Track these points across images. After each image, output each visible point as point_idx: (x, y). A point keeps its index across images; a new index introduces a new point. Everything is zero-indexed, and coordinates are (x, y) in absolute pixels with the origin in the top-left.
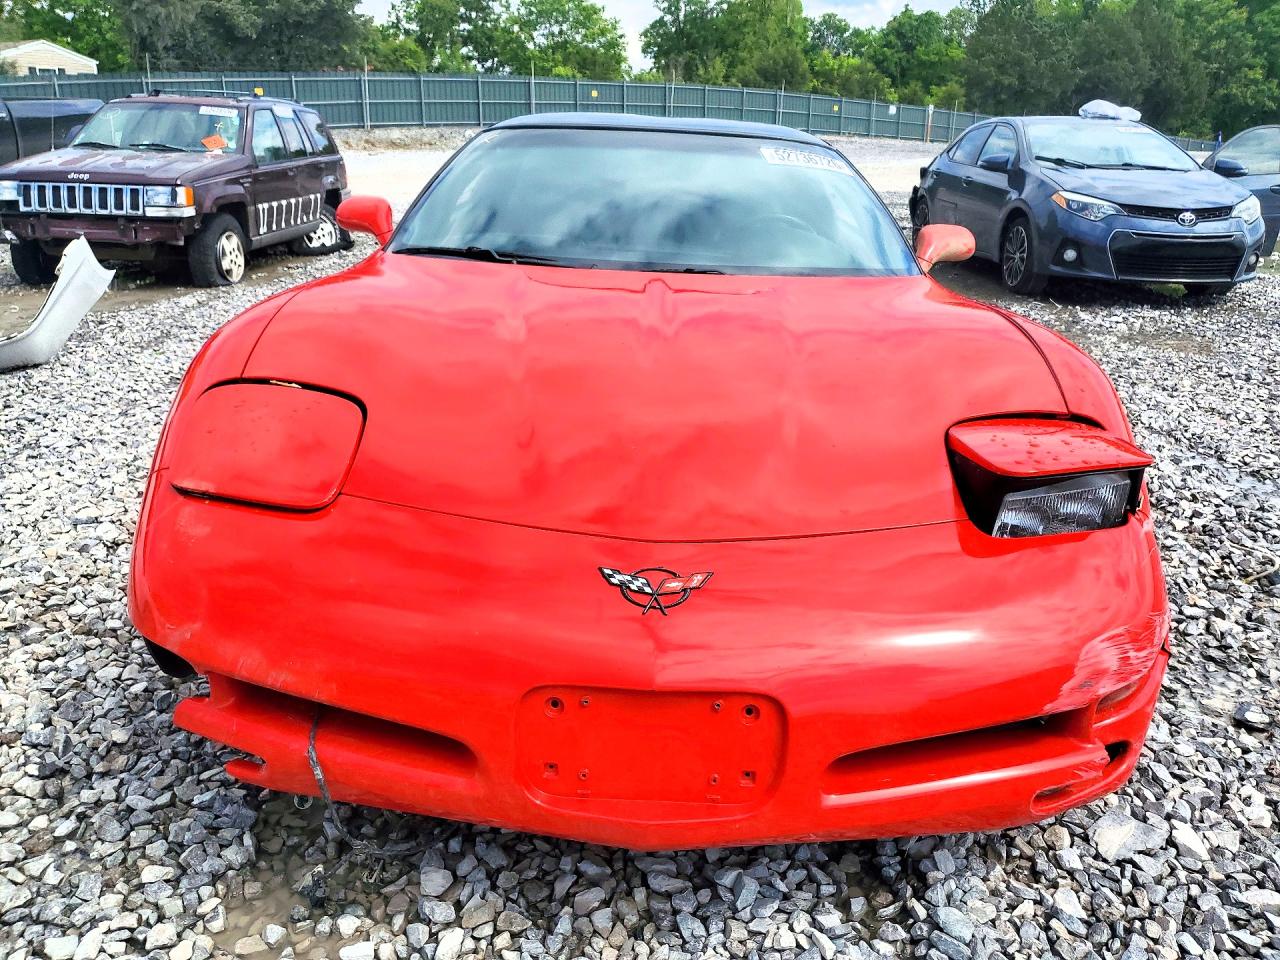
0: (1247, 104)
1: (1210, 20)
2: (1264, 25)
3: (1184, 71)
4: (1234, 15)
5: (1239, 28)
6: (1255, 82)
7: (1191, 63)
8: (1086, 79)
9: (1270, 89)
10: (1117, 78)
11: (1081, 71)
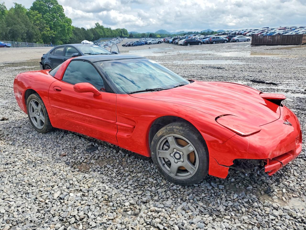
0: (49, 36)
1: (34, 16)
2: (46, 18)
3: (33, 28)
4: (39, 15)
5: (41, 18)
6: (48, 30)
7: (34, 26)
8: (10, 30)
9: (52, 32)
10: (18, 30)
11: (9, 28)
